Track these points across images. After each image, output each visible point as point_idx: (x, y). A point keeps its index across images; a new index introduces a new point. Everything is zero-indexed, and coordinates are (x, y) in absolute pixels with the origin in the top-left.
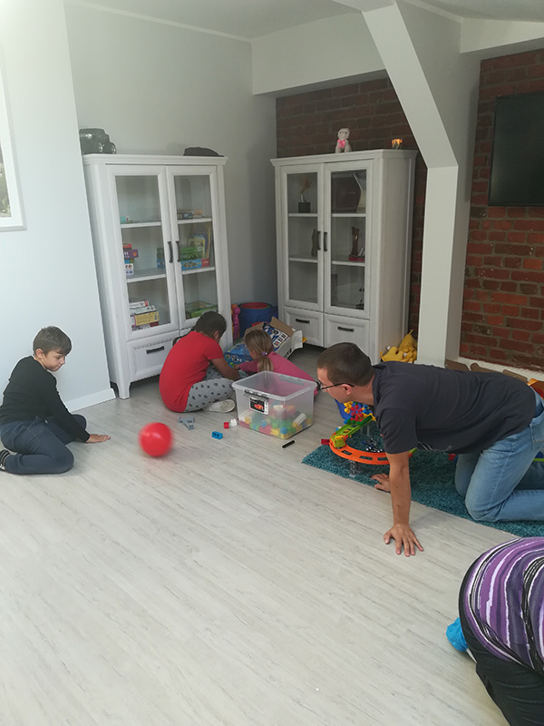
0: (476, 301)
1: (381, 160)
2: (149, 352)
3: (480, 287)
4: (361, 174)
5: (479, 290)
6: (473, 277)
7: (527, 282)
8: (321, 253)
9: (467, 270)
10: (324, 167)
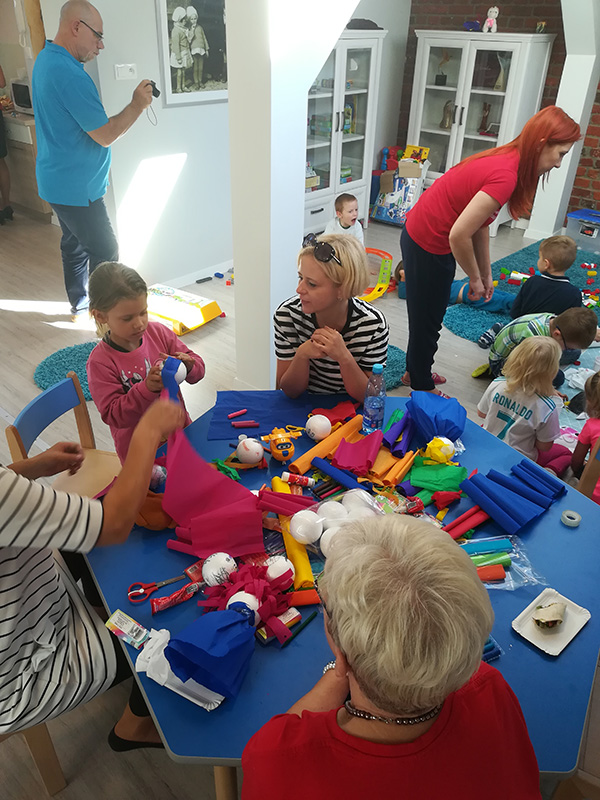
0: (587, 179)
1: (529, 44)
2: (313, 213)
3: (591, 166)
4: (507, 55)
5: (592, 168)
6: (588, 157)
8: (455, 127)
9: (583, 150)
10: (470, 44)
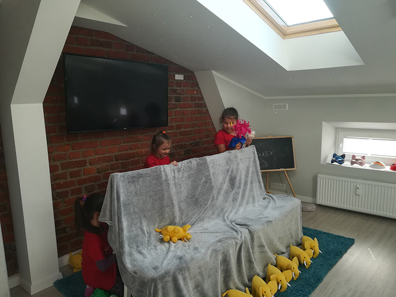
7: (88, 185)
